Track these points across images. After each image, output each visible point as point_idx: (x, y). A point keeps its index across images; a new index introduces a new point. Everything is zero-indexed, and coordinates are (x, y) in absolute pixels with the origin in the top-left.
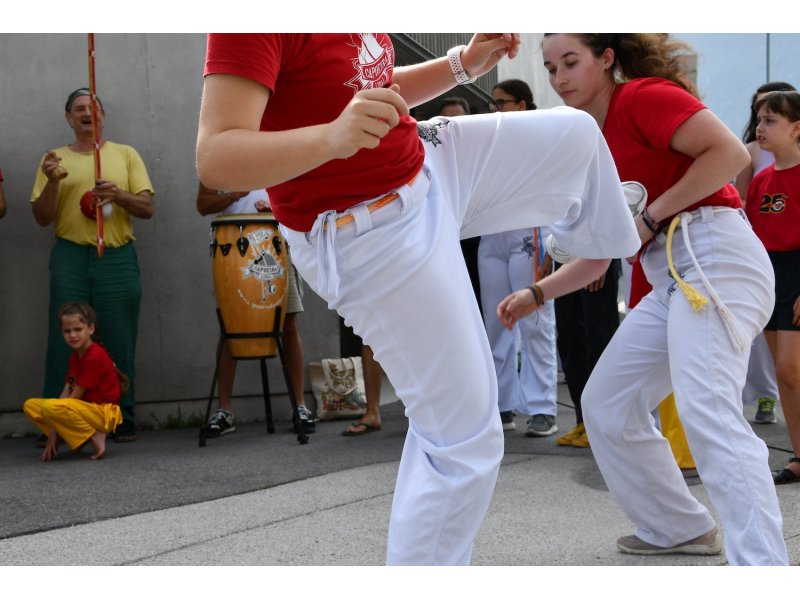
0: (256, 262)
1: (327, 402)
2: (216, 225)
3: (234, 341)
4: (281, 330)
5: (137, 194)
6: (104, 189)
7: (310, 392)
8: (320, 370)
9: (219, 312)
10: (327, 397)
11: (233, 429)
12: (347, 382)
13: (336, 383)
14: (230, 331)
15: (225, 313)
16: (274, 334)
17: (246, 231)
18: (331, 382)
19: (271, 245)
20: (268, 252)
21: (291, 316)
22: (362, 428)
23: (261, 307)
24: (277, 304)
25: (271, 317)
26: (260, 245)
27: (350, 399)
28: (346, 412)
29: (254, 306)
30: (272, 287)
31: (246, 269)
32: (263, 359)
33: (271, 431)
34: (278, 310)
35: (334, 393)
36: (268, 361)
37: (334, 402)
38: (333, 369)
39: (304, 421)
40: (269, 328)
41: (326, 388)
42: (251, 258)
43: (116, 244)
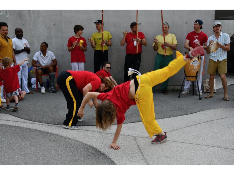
0: (194, 62)
2: (186, 53)
3: (187, 77)
6: (166, 44)
9: (185, 71)
14: (187, 75)
15: (186, 71)
16: (196, 77)
19: (197, 58)
20: (196, 60)
22: (209, 97)
23: (194, 71)
24: (197, 70)
25: (196, 73)
29: (192, 71)
30: (196, 67)
31: (191, 63)
32: (193, 82)
36: (194, 82)
40: (195, 75)
41: (206, 86)
42: (193, 61)
43: (169, 55)
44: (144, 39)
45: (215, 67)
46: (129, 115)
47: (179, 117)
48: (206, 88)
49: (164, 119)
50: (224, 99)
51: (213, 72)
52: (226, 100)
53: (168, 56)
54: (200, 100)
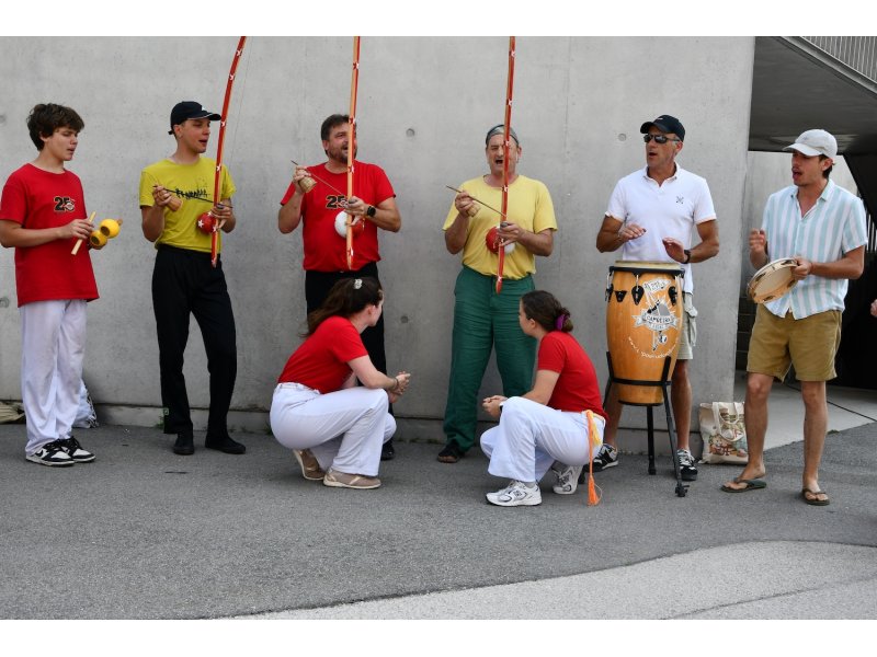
0: (649, 312)
1: (714, 446)
2: (614, 270)
3: (621, 385)
4: (669, 379)
5: (540, 233)
6: (507, 231)
7: (697, 432)
8: (709, 411)
9: (609, 355)
10: (715, 440)
11: (615, 463)
12: (737, 427)
13: (725, 428)
14: (618, 375)
15: (616, 358)
16: (662, 384)
17: (641, 280)
18: (720, 426)
19: (666, 295)
20: (662, 302)
21: (681, 363)
22: (743, 485)
23: (650, 357)
24: (667, 354)
25: (660, 366)
26: (655, 295)
27: (738, 446)
28: (732, 458)
29: (643, 354)
30: (664, 338)
31: (639, 316)
32: (650, 407)
33: (652, 472)
34: (668, 360)
35: (722, 437)
36: (654, 408)
37: (721, 446)
38: (723, 414)
39: (686, 467)
40: (658, 378)
41: (713, 432)
42: (645, 306)
43: (517, 278)
44: (388, 202)
45: (774, 341)
46: (305, 565)
47: (562, 579)
48: (711, 441)
49: (480, 590)
50: (804, 496)
51: (769, 364)
52: (816, 502)
53: (513, 280)
54: (679, 499)
